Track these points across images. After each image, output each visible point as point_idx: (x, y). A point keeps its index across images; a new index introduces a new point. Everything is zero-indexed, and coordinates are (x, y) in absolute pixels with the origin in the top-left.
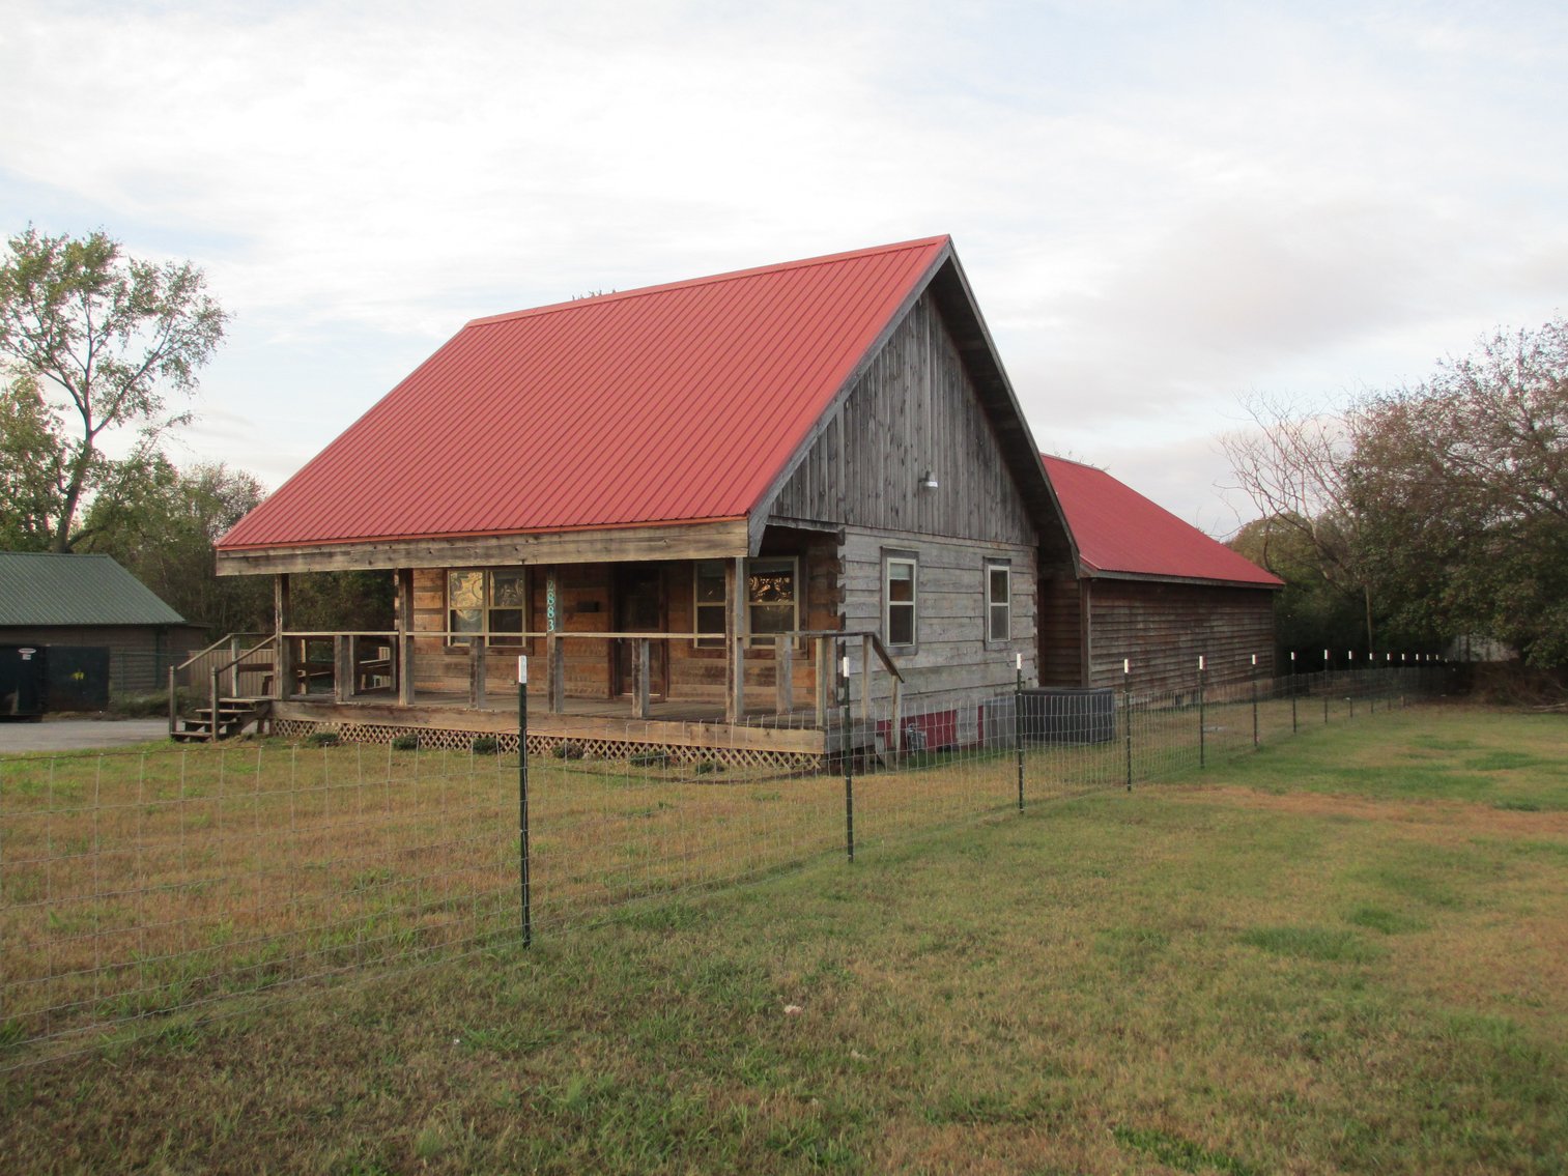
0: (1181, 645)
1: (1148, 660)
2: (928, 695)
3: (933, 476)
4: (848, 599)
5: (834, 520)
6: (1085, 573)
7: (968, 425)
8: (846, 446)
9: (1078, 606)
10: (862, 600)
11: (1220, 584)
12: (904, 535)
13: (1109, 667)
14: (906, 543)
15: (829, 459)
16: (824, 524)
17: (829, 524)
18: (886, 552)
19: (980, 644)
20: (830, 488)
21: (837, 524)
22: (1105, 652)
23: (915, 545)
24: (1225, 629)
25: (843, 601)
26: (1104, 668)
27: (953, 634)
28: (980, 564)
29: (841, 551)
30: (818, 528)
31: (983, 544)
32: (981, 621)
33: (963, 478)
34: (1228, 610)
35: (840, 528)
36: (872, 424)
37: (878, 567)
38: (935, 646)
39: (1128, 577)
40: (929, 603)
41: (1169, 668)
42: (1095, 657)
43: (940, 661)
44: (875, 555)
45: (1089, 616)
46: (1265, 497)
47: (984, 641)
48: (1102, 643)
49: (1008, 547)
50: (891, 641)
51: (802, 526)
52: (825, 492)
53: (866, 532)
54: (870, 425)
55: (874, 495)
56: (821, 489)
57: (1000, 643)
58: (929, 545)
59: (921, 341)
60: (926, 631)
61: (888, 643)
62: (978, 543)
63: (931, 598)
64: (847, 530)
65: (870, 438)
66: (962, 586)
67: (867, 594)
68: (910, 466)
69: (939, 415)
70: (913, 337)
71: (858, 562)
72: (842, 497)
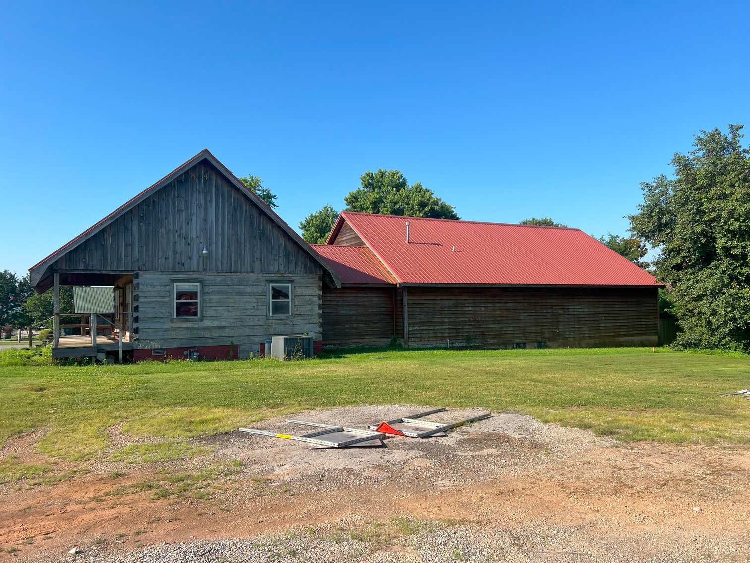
1: (479, 325)
2: (212, 338)
4: (141, 300)
5: (130, 269)
7: (252, 223)
8: (140, 240)
10: (154, 300)
12: (191, 273)
13: (430, 328)
14: (194, 276)
15: (126, 245)
16: (122, 271)
17: (126, 271)
18: (173, 281)
19: (263, 317)
20: (126, 256)
21: (133, 271)
22: (425, 321)
23: (200, 277)
26: (423, 328)
27: (237, 313)
28: (262, 283)
29: (137, 281)
30: (118, 273)
31: (265, 275)
32: (264, 307)
33: (246, 248)
35: (135, 272)
36: (162, 231)
37: (166, 287)
38: (218, 318)
40: (214, 300)
43: (223, 324)
44: (164, 282)
45: (406, 304)
47: (265, 316)
48: (422, 317)
49: (290, 275)
50: (177, 316)
51: (104, 272)
52: (122, 259)
53: (157, 273)
54: (160, 231)
55: (163, 258)
56: (119, 258)
57: (283, 316)
58: (213, 277)
59: (207, 194)
60: (211, 312)
61: (175, 317)
62: (261, 274)
63: (215, 298)
64: (140, 273)
65: (160, 236)
66: (246, 293)
67: (159, 297)
68: (195, 245)
69: (223, 223)
70: (199, 192)
71: (151, 285)
72: (136, 260)
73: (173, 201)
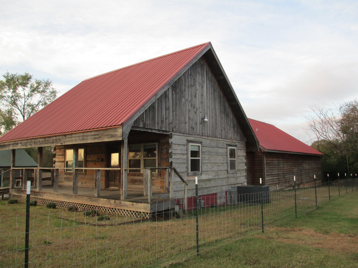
0: (294, 171)
1: (284, 176)
2: (206, 188)
3: (206, 117)
4: (173, 157)
5: (168, 130)
6: (263, 150)
7: (221, 103)
8: (173, 106)
9: (262, 160)
10: (179, 157)
11: (305, 154)
12: (196, 136)
13: (272, 178)
14: (197, 139)
15: (166, 109)
16: (163, 131)
17: (166, 131)
18: (189, 141)
19: (226, 172)
20: (166, 119)
21: (169, 131)
22: (270, 173)
23: (201, 140)
24: (307, 167)
25: (171, 157)
26: (270, 178)
27: (215, 168)
28: (225, 146)
29: (170, 141)
30: (161, 132)
31: (226, 140)
32: (226, 164)
33: (219, 119)
34: (308, 162)
35: (170, 133)
36: (183, 100)
37: (186, 146)
38: (208, 172)
39: (277, 152)
40: (206, 158)
41: (290, 178)
42: (267, 175)
43: (211, 177)
44: (185, 142)
45: (265, 163)
46: (317, 132)
47: (227, 171)
48: (270, 171)
49: (235, 141)
50: (191, 171)
51: (154, 131)
52: (164, 120)
53: (181, 134)
54: (182, 100)
55: (184, 123)
56: (162, 119)
57: (233, 171)
58: (206, 140)
59: (203, 75)
60: (205, 167)
61: (190, 171)
62: (225, 140)
63: (207, 157)
64: (173, 133)
65: (182, 104)
66: (219, 153)
67: (181, 155)
68: (198, 114)
69: (210, 99)
70: (199, 74)
71: (178, 144)
72: (171, 122)
73: (188, 77)
